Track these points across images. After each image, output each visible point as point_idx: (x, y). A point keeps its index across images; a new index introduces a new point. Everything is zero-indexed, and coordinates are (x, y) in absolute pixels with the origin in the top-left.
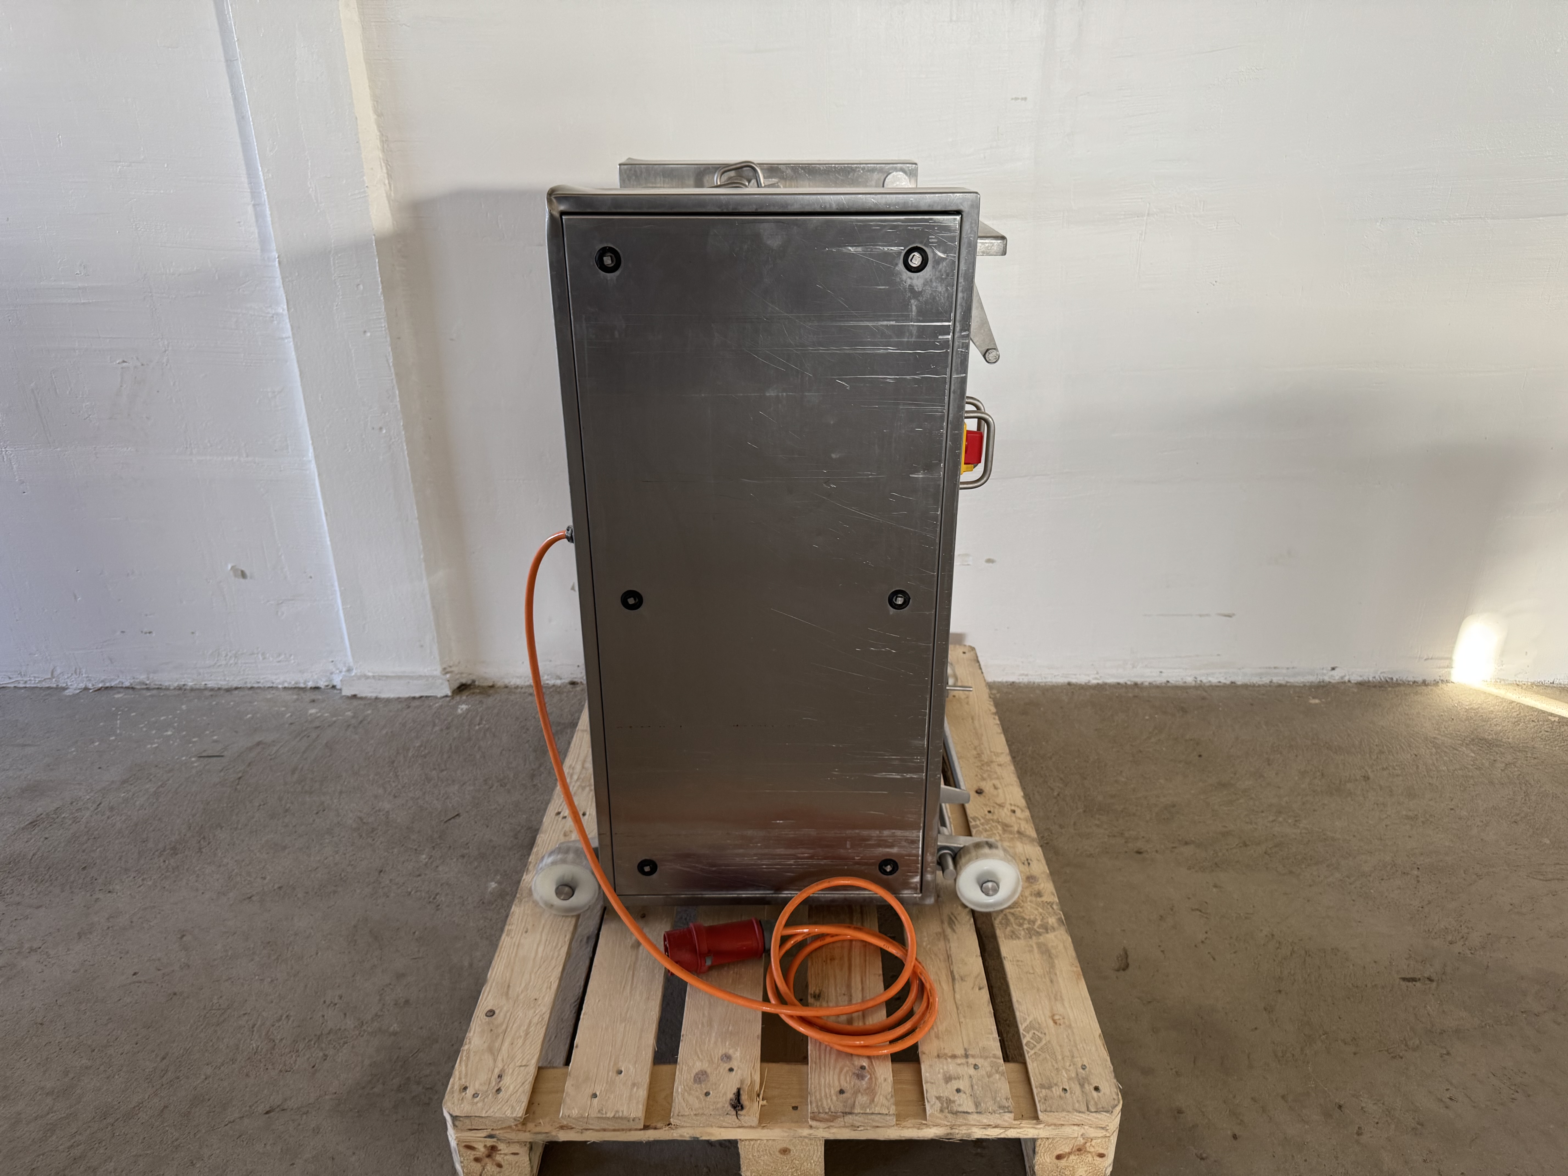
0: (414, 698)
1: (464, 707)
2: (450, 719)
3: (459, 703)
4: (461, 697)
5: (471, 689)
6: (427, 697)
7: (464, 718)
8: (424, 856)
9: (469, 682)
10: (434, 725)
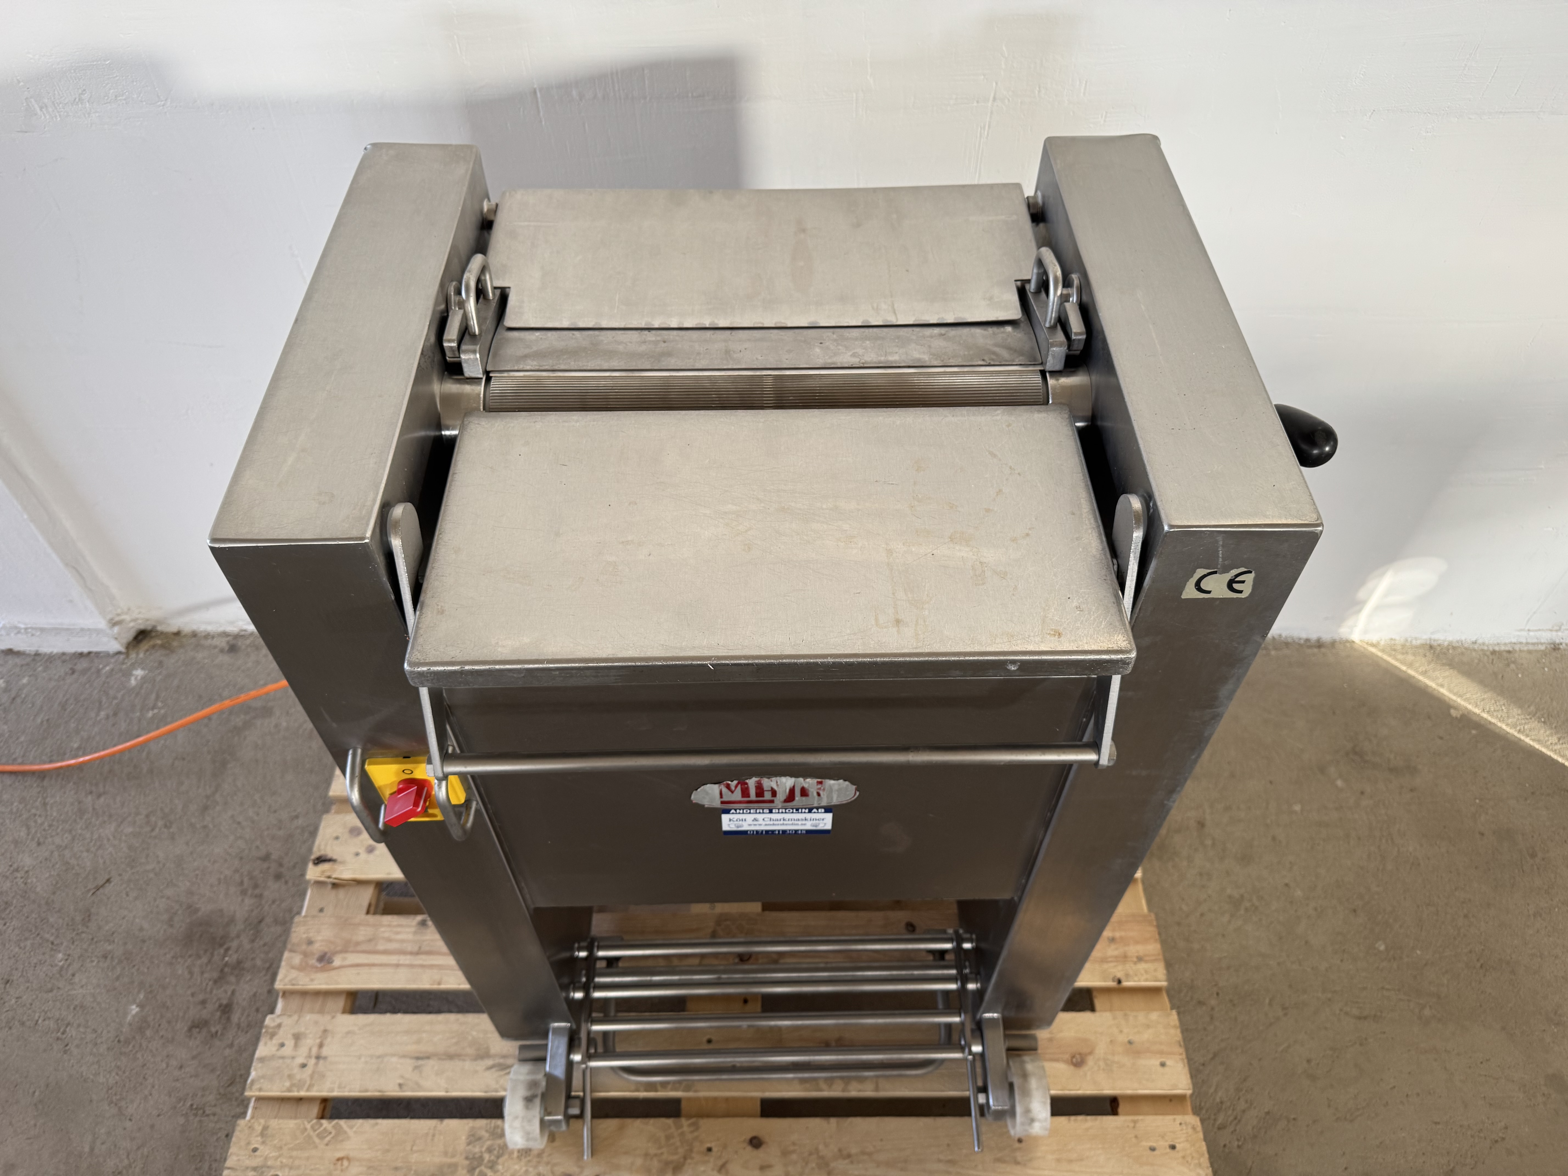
0: (81, 655)
1: (139, 673)
2: (119, 695)
3: (134, 666)
4: (138, 654)
5: (152, 637)
6: (97, 654)
7: (137, 694)
8: (60, 956)
9: (149, 628)
10: (100, 709)
